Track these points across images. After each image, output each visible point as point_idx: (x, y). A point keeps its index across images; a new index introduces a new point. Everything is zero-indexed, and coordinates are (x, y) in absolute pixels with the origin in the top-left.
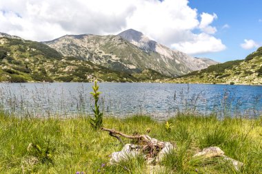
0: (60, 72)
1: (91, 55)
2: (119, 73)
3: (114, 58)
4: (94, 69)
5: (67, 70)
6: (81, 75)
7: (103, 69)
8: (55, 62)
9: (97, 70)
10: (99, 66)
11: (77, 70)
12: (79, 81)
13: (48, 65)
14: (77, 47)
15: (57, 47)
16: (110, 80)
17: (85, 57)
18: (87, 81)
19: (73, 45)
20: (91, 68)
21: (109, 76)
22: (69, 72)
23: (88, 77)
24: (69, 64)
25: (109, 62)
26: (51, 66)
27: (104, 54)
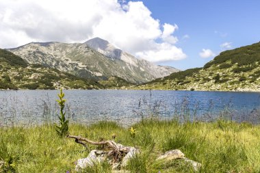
0: (26, 80)
1: (58, 62)
2: (86, 80)
3: (81, 65)
4: (61, 77)
5: (32, 77)
6: (47, 82)
7: (70, 77)
8: (20, 69)
9: (64, 78)
10: (66, 74)
11: (43, 78)
12: (46, 89)
13: (13, 73)
14: (43, 54)
15: (22, 54)
16: (77, 87)
17: (51, 65)
18: (53, 89)
19: (39, 52)
20: (58, 75)
21: (76, 83)
22: (34, 80)
23: (55, 85)
24: (35, 71)
25: (76, 69)
26: (16, 74)
27: (70, 61)
